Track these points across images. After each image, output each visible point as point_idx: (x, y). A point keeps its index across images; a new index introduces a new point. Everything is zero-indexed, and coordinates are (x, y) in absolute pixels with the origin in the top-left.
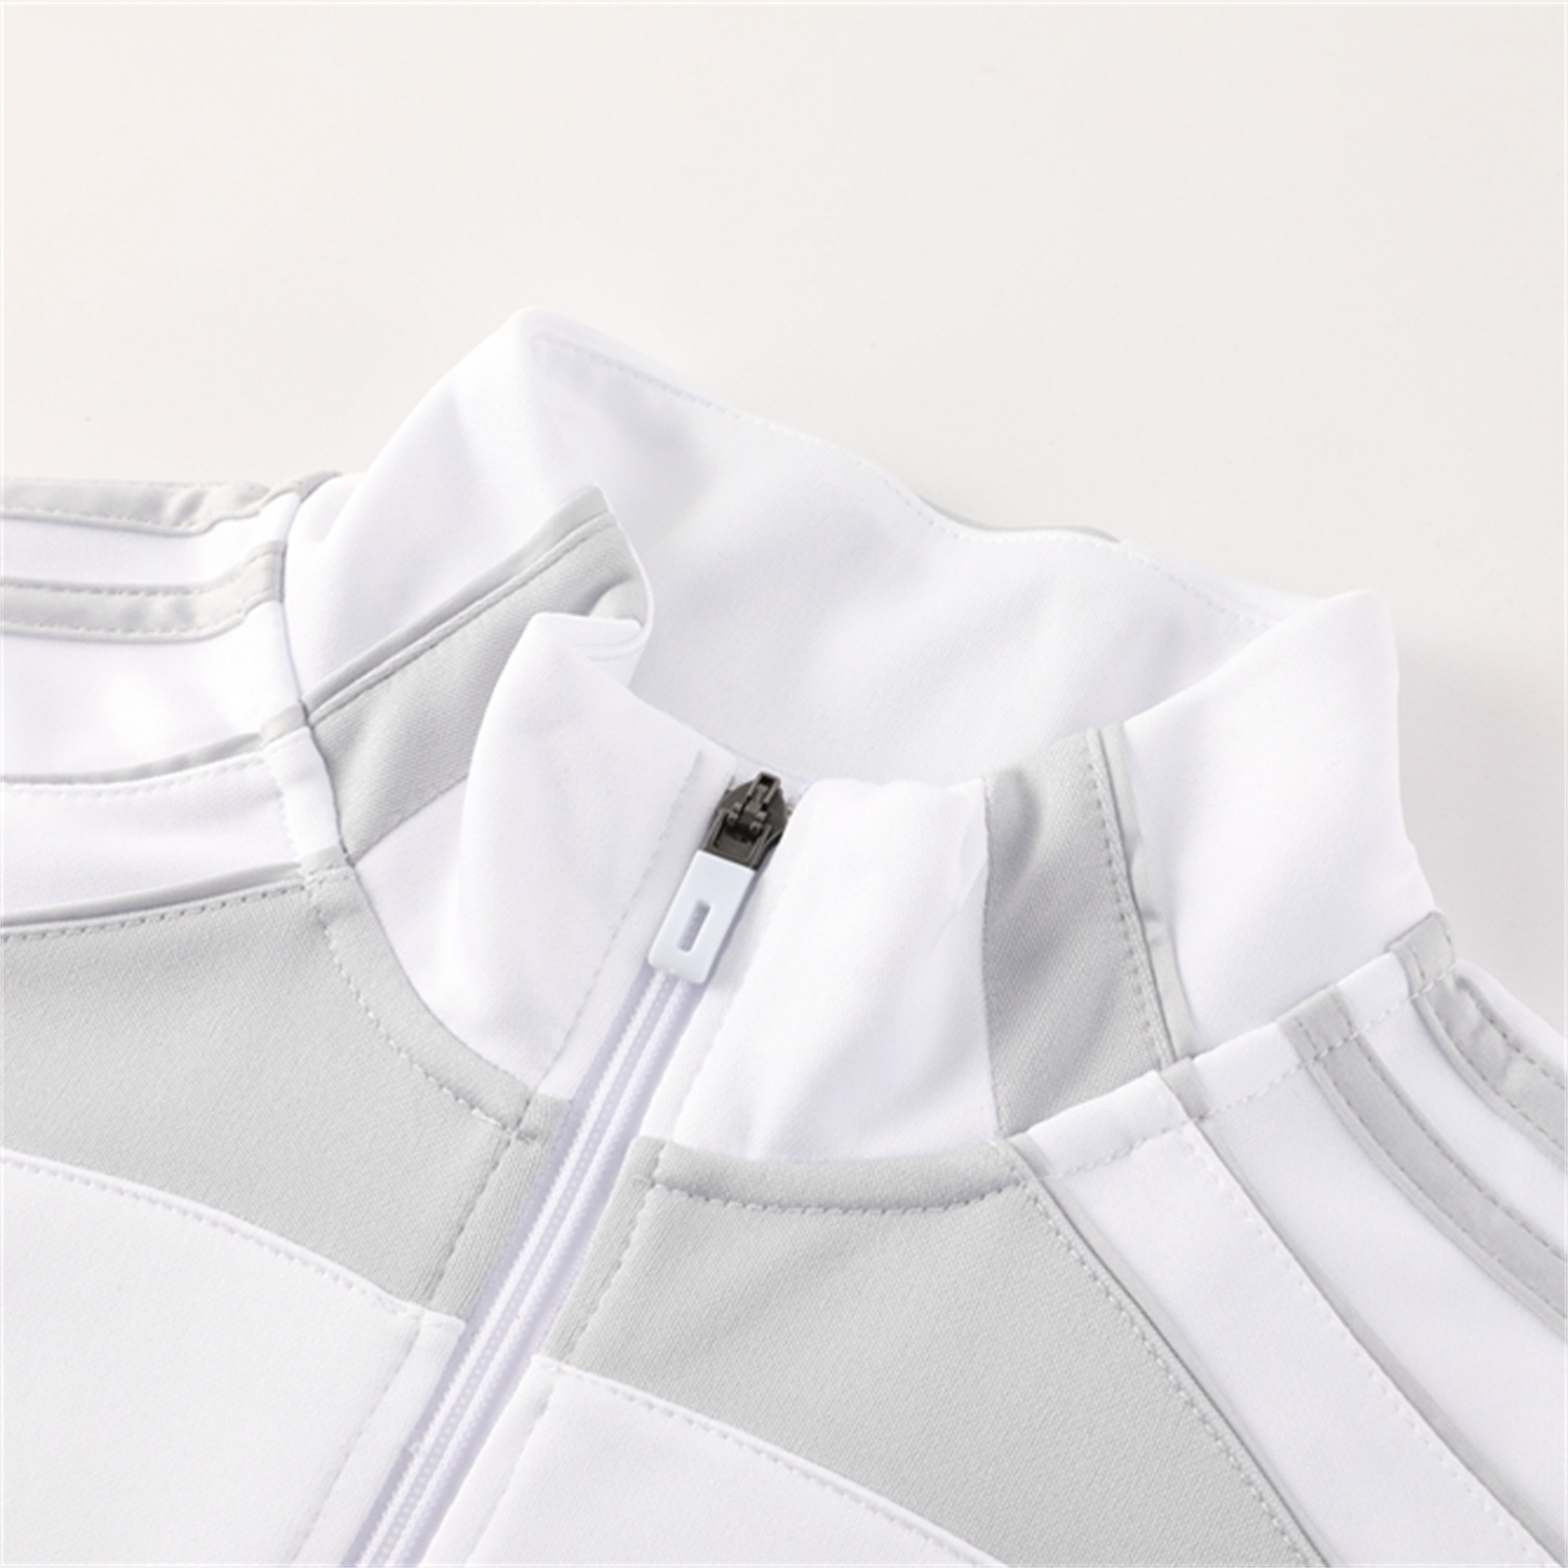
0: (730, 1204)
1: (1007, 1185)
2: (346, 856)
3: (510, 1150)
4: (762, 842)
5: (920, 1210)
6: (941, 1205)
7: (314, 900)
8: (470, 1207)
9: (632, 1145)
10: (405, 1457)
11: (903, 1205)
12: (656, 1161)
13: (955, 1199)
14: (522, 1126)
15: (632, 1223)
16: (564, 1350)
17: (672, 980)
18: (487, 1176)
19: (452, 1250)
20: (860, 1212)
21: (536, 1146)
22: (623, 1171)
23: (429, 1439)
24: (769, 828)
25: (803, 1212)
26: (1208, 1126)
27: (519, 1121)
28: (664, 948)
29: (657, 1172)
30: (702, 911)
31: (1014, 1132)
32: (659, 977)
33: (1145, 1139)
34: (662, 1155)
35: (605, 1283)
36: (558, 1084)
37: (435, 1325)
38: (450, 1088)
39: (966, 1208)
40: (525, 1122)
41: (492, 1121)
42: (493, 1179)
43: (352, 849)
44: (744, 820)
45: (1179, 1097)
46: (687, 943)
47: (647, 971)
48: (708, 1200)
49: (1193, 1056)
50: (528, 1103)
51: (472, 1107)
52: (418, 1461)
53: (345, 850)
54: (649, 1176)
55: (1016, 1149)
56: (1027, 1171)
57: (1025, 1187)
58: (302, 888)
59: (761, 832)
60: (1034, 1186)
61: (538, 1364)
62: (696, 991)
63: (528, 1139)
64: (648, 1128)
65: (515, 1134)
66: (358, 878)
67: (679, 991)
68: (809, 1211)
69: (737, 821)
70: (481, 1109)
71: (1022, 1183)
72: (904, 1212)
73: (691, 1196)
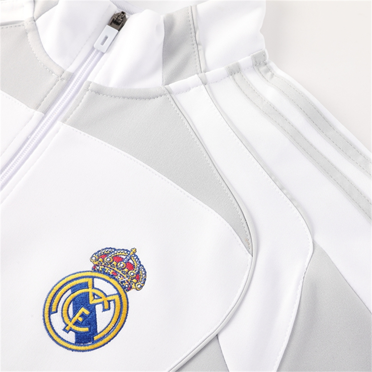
0: (104, 96)
1: (163, 95)
2: (33, 19)
3: (58, 82)
4: (121, 25)
5: (144, 99)
6: (149, 99)
7: (26, 28)
8: (48, 92)
9: (85, 82)
10: (27, 139)
11: (140, 98)
12: (89, 86)
13: (152, 97)
14: (62, 77)
15: (83, 98)
16: (64, 121)
17: (98, 51)
18: (53, 86)
19: (43, 100)
20: (131, 99)
21: (64, 81)
22: (82, 88)
23: (33, 136)
24: (122, 22)
25: (119, 98)
26: (206, 86)
27: (61, 76)
28: (97, 44)
29: (89, 88)
30: (106, 38)
31: (166, 85)
32: (95, 50)
33: (193, 88)
34: (91, 85)
35: (75, 109)
36: (71, 69)
37: (38, 114)
38: (48, 69)
39: (154, 100)
40: (62, 76)
41: (56, 76)
42: (54, 87)
43: (35, 18)
44: (117, 21)
45: (201, 79)
46: (103, 44)
47: (93, 49)
48: (99, 94)
49: (205, 72)
50: (63, 72)
51: (52, 73)
52: (30, 140)
53: (34, 18)
54: (88, 89)
55: (166, 88)
56: (167, 92)
57: (167, 96)
58: (24, 25)
59: (121, 23)
60: (168, 96)
61: (58, 123)
62: (103, 54)
63: (63, 80)
64: (89, 79)
65: (60, 78)
66: (36, 24)
67: (99, 53)
68: (121, 98)
69: (116, 20)
70: (54, 73)
71: (166, 95)
72: (141, 100)
73: (96, 93)
